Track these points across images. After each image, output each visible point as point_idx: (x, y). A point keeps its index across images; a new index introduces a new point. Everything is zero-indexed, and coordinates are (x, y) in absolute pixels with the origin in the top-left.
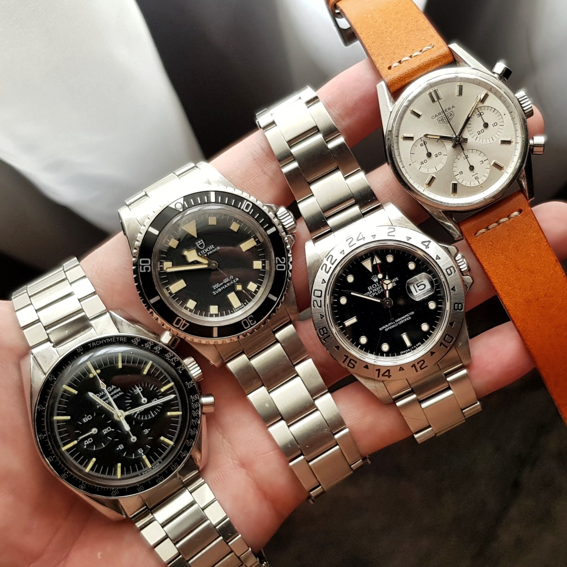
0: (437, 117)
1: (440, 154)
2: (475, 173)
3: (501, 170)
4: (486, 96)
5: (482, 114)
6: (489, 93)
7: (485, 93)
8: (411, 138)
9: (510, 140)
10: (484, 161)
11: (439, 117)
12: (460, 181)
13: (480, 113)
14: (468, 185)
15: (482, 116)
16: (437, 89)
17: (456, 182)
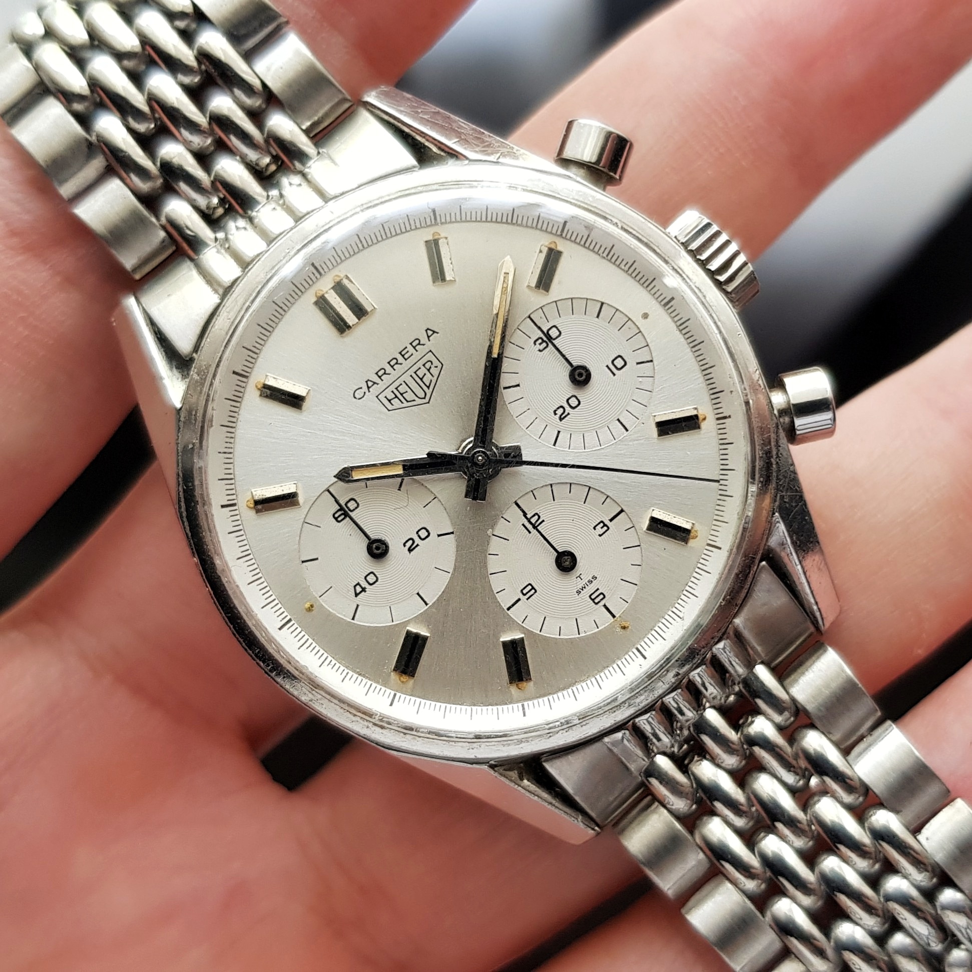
0: (375, 390)
1: (425, 533)
2: (586, 578)
3: (685, 540)
4: (552, 258)
5: (554, 333)
6: (561, 246)
7: (545, 250)
8: (288, 500)
9: (694, 413)
10: (611, 520)
11: (382, 385)
12: (533, 625)
13: (547, 335)
14: (569, 633)
15: (555, 342)
16: (347, 277)
17: (518, 636)
